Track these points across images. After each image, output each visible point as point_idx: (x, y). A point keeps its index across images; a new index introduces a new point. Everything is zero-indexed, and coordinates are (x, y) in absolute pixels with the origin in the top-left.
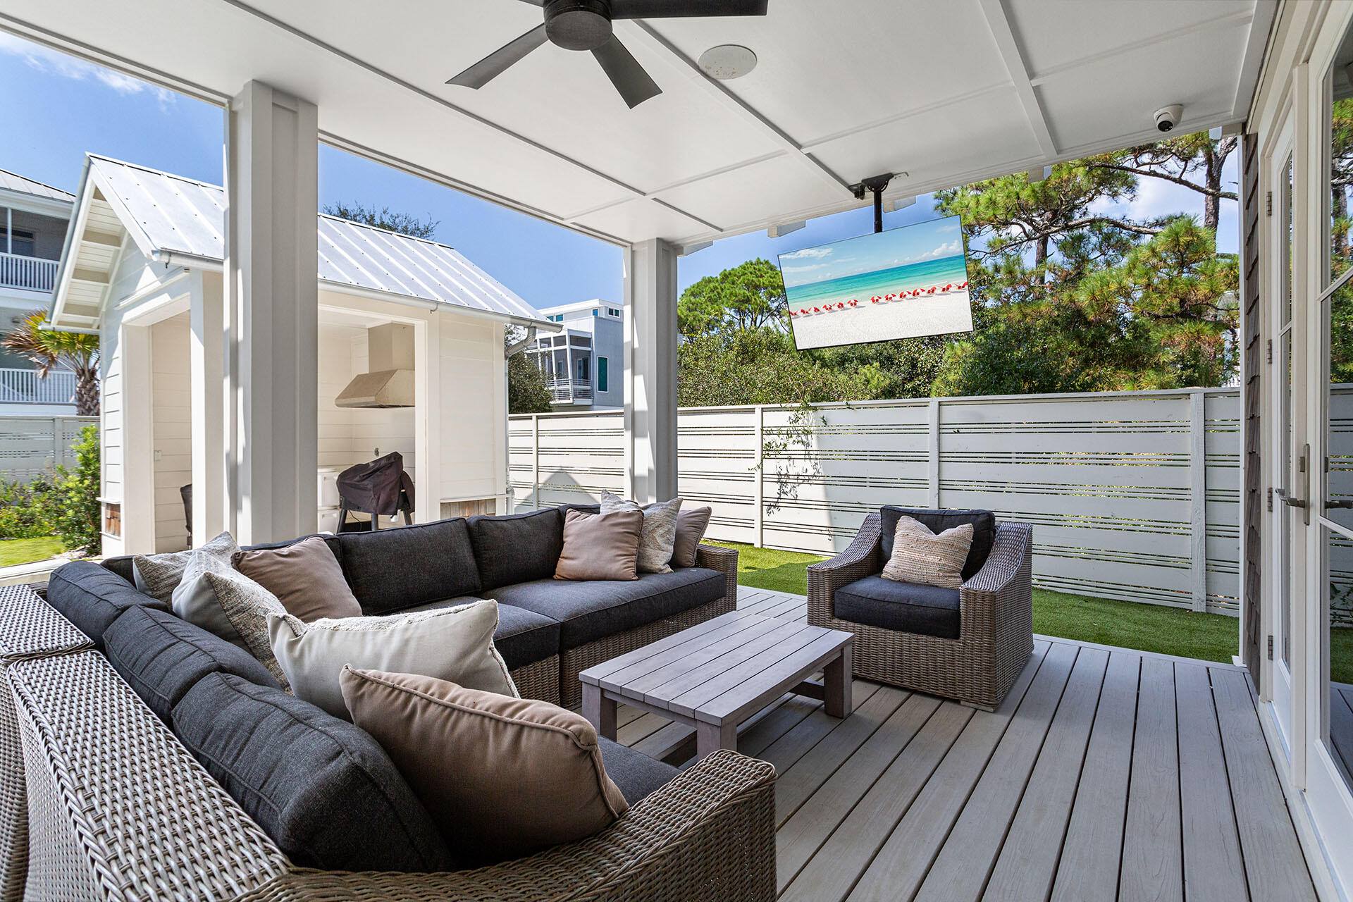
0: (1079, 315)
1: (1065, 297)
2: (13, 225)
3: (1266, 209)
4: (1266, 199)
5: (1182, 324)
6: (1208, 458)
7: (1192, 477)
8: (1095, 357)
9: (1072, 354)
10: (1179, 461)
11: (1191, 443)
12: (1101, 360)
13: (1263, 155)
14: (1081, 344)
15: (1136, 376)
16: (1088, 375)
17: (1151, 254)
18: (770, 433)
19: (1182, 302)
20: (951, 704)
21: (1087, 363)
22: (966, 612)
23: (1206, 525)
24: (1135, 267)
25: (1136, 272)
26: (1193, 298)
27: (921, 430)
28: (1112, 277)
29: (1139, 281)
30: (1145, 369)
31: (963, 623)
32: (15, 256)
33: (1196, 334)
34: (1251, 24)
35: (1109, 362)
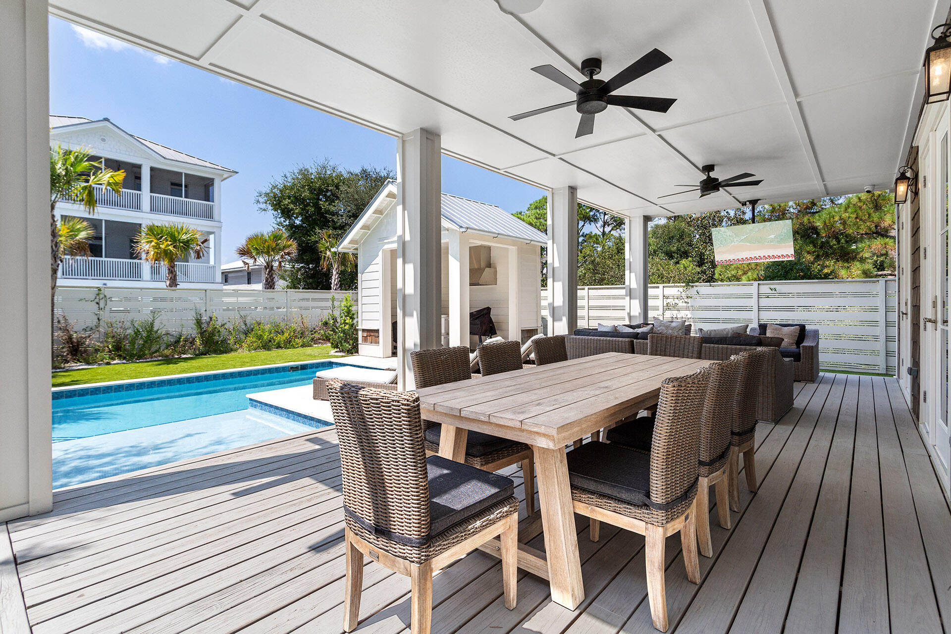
0: (815, 230)
1: (805, 220)
2: (185, 182)
3: (923, 184)
4: (923, 180)
5: (876, 239)
6: (887, 308)
7: (880, 316)
8: (823, 254)
9: (808, 253)
10: (875, 310)
11: (880, 302)
12: (827, 256)
13: (921, 158)
14: (815, 246)
15: (848, 265)
16: (819, 265)
17: (858, 200)
18: (667, 298)
19: (876, 227)
20: (797, 383)
21: (818, 257)
22: (803, 353)
23: (886, 336)
24: (849, 207)
25: (849, 210)
26: (882, 226)
27: (749, 296)
28: (835, 212)
29: (851, 215)
30: (854, 261)
31: (801, 356)
32: (186, 199)
33: (884, 245)
34: (919, 74)
35: (832, 258)
